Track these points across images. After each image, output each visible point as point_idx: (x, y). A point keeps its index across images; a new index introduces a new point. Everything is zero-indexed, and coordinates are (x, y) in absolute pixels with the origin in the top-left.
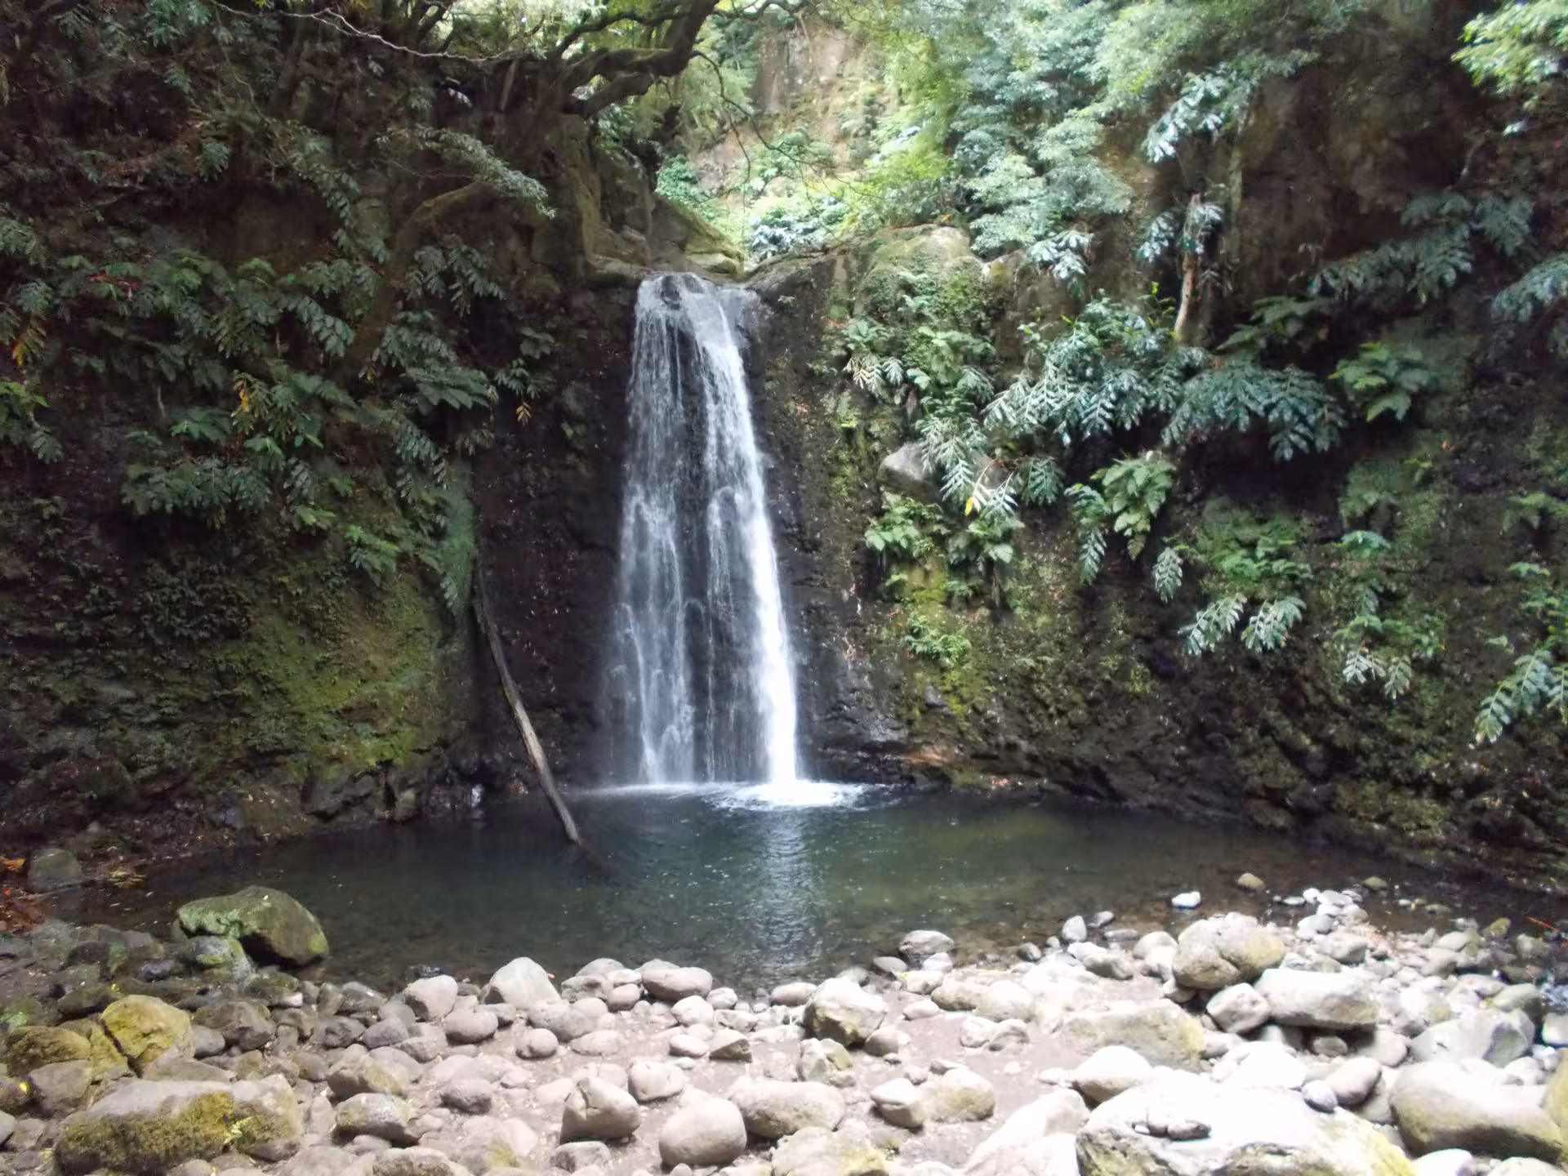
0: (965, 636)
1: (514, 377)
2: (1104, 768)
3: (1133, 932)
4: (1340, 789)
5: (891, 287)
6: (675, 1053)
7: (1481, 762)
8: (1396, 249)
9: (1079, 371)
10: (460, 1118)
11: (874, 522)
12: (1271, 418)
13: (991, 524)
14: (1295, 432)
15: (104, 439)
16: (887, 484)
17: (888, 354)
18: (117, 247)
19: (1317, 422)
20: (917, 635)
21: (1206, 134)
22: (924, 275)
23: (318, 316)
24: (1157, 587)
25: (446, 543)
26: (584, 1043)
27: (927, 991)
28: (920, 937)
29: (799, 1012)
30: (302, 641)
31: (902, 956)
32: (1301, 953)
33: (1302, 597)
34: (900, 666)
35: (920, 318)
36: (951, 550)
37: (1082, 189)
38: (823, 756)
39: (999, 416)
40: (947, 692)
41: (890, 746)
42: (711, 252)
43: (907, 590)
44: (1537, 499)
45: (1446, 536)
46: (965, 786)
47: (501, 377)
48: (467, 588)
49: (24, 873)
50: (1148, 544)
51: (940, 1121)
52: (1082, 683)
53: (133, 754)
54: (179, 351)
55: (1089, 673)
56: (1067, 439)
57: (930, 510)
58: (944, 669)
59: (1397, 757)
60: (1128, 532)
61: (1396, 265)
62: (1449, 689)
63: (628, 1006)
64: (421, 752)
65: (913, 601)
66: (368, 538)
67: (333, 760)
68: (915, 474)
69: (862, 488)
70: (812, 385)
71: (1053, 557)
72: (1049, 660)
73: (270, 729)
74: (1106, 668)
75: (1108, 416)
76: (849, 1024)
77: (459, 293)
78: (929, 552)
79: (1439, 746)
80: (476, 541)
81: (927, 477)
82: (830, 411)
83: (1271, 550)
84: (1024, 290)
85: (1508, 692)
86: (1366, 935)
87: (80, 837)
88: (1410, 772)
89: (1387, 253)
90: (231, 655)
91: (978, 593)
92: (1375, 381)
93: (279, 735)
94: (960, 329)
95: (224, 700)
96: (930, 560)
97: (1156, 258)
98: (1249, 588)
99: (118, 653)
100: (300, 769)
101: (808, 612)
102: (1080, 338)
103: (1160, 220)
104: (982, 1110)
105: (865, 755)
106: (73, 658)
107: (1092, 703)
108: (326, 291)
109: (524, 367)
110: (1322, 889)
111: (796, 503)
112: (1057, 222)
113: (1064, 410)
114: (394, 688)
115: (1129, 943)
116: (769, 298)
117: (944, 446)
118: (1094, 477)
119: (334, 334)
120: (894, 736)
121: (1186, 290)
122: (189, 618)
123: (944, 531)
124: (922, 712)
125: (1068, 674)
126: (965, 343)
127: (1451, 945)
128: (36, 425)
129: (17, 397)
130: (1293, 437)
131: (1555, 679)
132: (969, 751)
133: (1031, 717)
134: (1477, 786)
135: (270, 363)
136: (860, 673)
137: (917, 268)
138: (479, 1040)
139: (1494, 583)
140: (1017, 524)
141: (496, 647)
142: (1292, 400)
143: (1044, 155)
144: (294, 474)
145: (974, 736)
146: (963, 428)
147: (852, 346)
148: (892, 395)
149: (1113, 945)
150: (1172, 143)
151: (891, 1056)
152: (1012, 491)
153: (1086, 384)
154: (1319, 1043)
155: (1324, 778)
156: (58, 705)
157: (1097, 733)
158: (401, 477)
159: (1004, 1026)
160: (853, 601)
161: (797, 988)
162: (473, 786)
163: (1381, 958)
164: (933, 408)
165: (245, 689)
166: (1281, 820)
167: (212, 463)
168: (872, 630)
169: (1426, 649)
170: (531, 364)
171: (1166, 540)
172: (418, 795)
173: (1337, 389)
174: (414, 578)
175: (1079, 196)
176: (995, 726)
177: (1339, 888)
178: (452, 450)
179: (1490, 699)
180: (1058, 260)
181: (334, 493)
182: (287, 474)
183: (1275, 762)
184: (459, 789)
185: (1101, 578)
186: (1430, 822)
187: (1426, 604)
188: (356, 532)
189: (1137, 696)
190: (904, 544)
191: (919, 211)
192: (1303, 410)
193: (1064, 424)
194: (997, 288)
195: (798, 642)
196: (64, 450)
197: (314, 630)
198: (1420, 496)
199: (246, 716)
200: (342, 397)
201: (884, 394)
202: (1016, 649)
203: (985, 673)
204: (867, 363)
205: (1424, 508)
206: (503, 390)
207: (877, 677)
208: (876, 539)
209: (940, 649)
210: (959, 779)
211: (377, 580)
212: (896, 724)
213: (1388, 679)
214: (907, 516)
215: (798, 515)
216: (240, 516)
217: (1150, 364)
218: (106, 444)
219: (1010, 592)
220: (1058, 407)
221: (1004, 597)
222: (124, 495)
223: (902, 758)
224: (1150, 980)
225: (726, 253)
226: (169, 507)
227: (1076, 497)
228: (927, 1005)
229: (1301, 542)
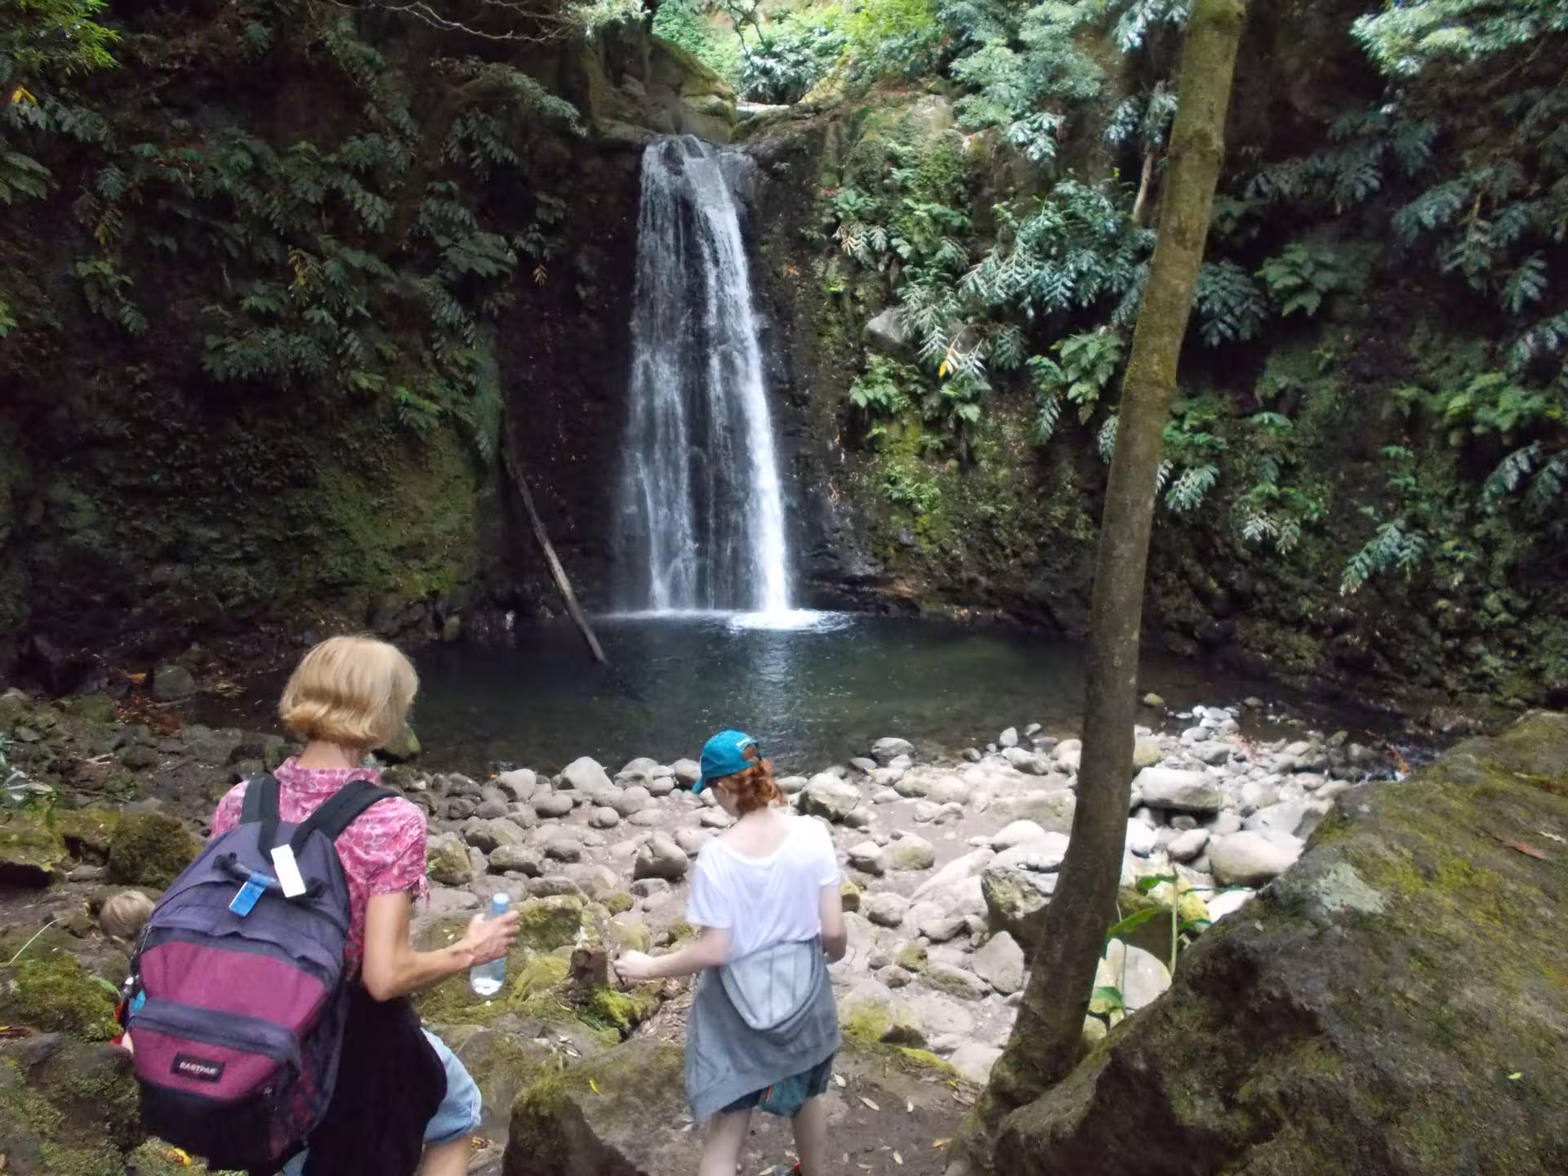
0: (936, 485)
1: (531, 241)
2: (1050, 602)
3: (1055, 740)
4: (1238, 624)
5: (879, 158)
6: (705, 824)
7: (1348, 607)
8: (1322, 160)
9: (1048, 249)
10: (560, 865)
11: (857, 380)
12: (1204, 309)
13: (962, 385)
14: (1224, 322)
15: (179, 310)
16: (870, 346)
17: (873, 223)
18: (175, 129)
19: (1243, 312)
20: (894, 483)
21: (1172, 25)
22: (909, 148)
23: (359, 194)
24: (1101, 450)
25: (478, 400)
26: (638, 817)
27: (891, 783)
28: (888, 742)
29: (795, 798)
30: (359, 489)
31: (873, 757)
32: (1179, 756)
33: (1218, 466)
34: (878, 510)
35: (904, 190)
36: (926, 407)
37: (1058, 72)
38: (809, 587)
39: (972, 288)
40: (919, 534)
41: (868, 580)
42: (705, 94)
43: (886, 441)
44: (1409, 392)
45: (1339, 418)
46: (931, 614)
47: (519, 241)
48: (495, 439)
49: (149, 683)
50: (1096, 412)
51: (896, 869)
52: (1032, 528)
53: (224, 586)
54: (239, 229)
55: (1041, 520)
56: (1031, 313)
57: (908, 371)
58: (916, 514)
59: (1284, 600)
60: (1080, 400)
61: (1319, 175)
62: (1329, 547)
63: (666, 793)
64: (462, 583)
65: (891, 452)
66: (414, 399)
67: (390, 590)
68: (896, 337)
69: (847, 347)
70: (804, 249)
71: (1015, 417)
72: (1007, 508)
73: (336, 564)
74: (1055, 517)
75: (1068, 294)
76: (833, 806)
77: (478, 161)
78: (906, 409)
79: (1316, 592)
80: (503, 395)
81: (906, 340)
82: (820, 275)
83: (1196, 423)
84: (1000, 166)
85: (1369, 552)
86: (1234, 744)
87: (185, 656)
88: (1293, 613)
89: (1314, 163)
90: (300, 501)
91: (949, 447)
92: (1292, 281)
93: (345, 569)
94: (942, 203)
95: (296, 539)
96: (907, 415)
97: (1122, 142)
98: (1177, 455)
99: (207, 500)
100: (362, 598)
101: (798, 461)
102: (1047, 218)
103: (1127, 104)
104: (925, 862)
105: (846, 587)
106: (168, 504)
107: (1042, 546)
108: (362, 167)
109: (540, 231)
110: (1208, 705)
111: (788, 360)
112: (1033, 103)
113: (1029, 285)
114: (438, 528)
115: (1048, 748)
116: (764, 163)
117: (922, 312)
118: (1053, 347)
119: (373, 209)
120: (870, 571)
121: (1146, 174)
122: (263, 469)
123: (920, 390)
124: (896, 550)
125: (1024, 520)
126: (946, 215)
127: (1294, 751)
128: (123, 300)
129: (106, 277)
130: (1221, 326)
131: (1406, 544)
132: (935, 586)
133: (990, 557)
134: (1343, 625)
135: (321, 238)
136: (843, 516)
137: (903, 139)
138: (562, 815)
139: (1373, 460)
140: (985, 386)
141: (525, 491)
142: (1223, 293)
143: (1025, 35)
144: (347, 341)
145: (940, 572)
146: (940, 295)
147: (841, 215)
148: (877, 261)
149: (1037, 750)
150: (1140, 35)
151: (863, 828)
152: (982, 356)
153: (1051, 262)
154: (1176, 820)
155: (1227, 616)
156: (157, 545)
157: (1046, 572)
158: (437, 340)
159: (946, 807)
160: (837, 452)
161: (794, 780)
162: (506, 612)
163: (1241, 760)
164: (914, 277)
165: (314, 530)
166: (1189, 649)
167: (275, 333)
168: (854, 477)
169: (1312, 513)
170: (548, 229)
171: (1112, 408)
172: (462, 620)
173: (1262, 283)
174: (452, 432)
175: (1052, 79)
176: (960, 563)
177: (1222, 706)
178: (479, 314)
179: (1356, 558)
180: (1032, 141)
181: (380, 356)
182: (340, 342)
183: (1188, 601)
184: (495, 615)
185: (1055, 438)
186: (1305, 653)
187: (1318, 475)
188: (403, 393)
189: (1080, 542)
190: (884, 401)
191: (907, 69)
192: (1232, 302)
193: (1029, 299)
194: (976, 163)
195: (787, 488)
196: (149, 323)
197: (371, 479)
198: (1324, 382)
199: (313, 552)
200: (383, 269)
201: (869, 259)
202: (979, 497)
203: (951, 518)
204: (855, 231)
205: (1324, 392)
206: (521, 253)
207: (858, 520)
208: (859, 396)
209: (913, 495)
210: (927, 608)
211: (423, 436)
212: (873, 561)
213: (1278, 539)
214: (887, 375)
215: (789, 372)
216: (303, 380)
217: (1109, 246)
218: (182, 316)
219: (976, 447)
220: (1024, 283)
221: (971, 451)
222: (204, 364)
223: (878, 590)
224: (1060, 775)
225: (719, 95)
226: (244, 375)
227: (1037, 366)
228: (891, 793)
229: (1222, 416)
